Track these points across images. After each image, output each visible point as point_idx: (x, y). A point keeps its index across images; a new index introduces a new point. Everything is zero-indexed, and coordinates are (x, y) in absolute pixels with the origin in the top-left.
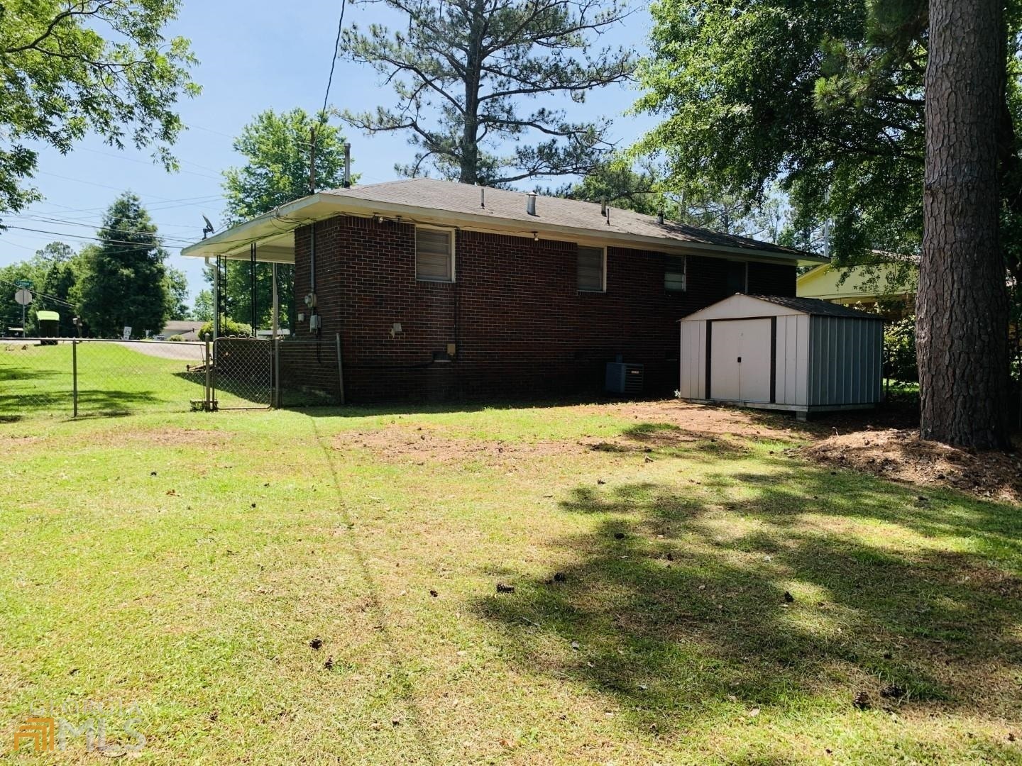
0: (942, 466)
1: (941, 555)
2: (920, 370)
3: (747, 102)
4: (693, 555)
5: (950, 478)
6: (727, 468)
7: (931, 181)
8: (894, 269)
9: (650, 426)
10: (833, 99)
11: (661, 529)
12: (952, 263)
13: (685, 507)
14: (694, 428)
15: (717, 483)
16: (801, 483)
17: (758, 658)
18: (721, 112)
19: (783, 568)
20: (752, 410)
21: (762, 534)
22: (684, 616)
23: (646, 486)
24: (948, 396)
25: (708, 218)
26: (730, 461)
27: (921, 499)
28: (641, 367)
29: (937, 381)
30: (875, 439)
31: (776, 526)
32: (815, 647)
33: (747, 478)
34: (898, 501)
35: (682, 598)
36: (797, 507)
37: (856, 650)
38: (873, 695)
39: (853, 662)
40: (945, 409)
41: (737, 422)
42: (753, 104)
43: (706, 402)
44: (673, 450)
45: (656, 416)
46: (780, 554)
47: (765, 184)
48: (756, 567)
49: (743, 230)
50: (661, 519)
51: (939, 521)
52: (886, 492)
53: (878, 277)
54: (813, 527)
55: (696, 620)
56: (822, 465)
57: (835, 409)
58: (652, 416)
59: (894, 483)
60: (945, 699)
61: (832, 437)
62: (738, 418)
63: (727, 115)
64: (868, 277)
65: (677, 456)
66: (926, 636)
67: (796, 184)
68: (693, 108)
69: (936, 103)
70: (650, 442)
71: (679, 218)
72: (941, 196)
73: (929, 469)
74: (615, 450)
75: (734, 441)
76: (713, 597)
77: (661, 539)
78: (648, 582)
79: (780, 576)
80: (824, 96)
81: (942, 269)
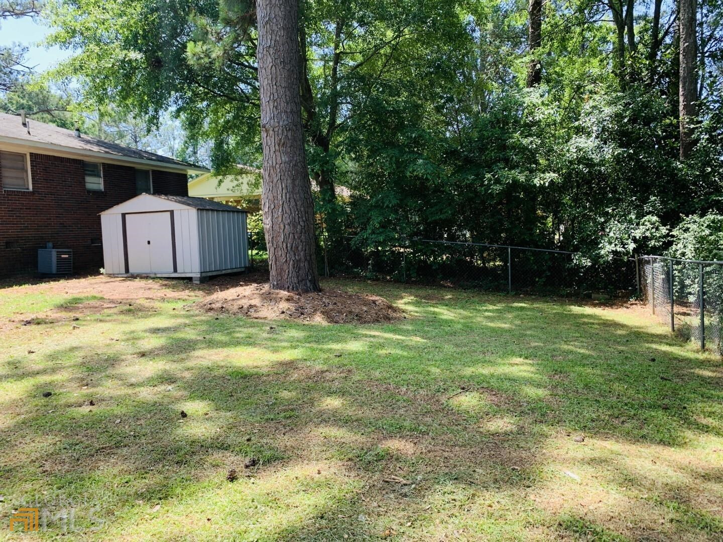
0: (284, 305)
1: (282, 364)
2: (268, 246)
3: (140, 50)
4: (111, 397)
5: (288, 312)
6: (141, 325)
7: (265, 122)
8: (251, 178)
9: (79, 299)
10: (201, 58)
11: (85, 382)
12: (281, 176)
13: (106, 360)
14: (116, 296)
15: (133, 338)
16: (194, 329)
17: (161, 466)
18: (120, 55)
19: (180, 393)
20: (161, 278)
21: (165, 371)
22: (103, 448)
23: (73, 349)
24: (284, 260)
25: (121, 136)
26: (143, 319)
27: (271, 328)
28: (70, 252)
29: (277, 252)
30: (243, 292)
31: (175, 363)
32: (202, 446)
33: (155, 331)
34: (257, 332)
35: (101, 433)
36: (191, 347)
37: (229, 441)
38: (239, 469)
39: (227, 450)
40: (283, 269)
41: (149, 289)
42: (145, 52)
43: (126, 275)
44: (98, 316)
45: (85, 290)
46: (179, 383)
47: (160, 113)
48: (160, 396)
49: (149, 146)
50: (87, 374)
51: (281, 341)
52: (251, 327)
53: (242, 183)
54: (201, 359)
55: (113, 448)
56: (210, 314)
57: (219, 273)
58: (81, 290)
59: (256, 320)
60: (283, 458)
61: (215, 293)
62: (150, 286)
63: (125, 58)
64: (236, 183)
65: (101, 321)
66: (272, 420)
67: (183, 116)
68: (97, 49)
69: (264, 71)
70: (78, 312)
71: (97, 133)
72: (271, 132)
73: (276, 308)
74: (46, 323)
75: (147, 303)
76: (127, 427)
77: (85, 390)
78: (73, 428)
79: (178, 400)
80: (194, 55)
81: (275, 180)
